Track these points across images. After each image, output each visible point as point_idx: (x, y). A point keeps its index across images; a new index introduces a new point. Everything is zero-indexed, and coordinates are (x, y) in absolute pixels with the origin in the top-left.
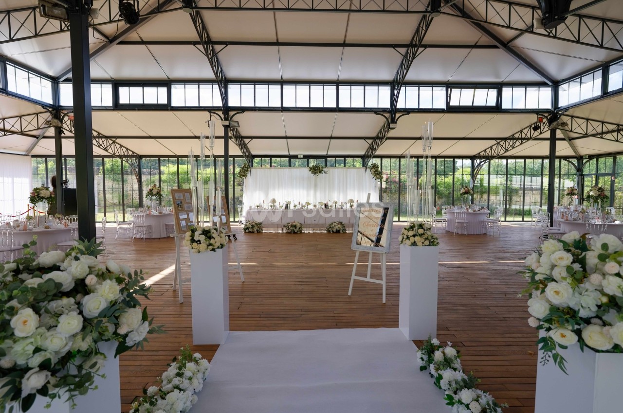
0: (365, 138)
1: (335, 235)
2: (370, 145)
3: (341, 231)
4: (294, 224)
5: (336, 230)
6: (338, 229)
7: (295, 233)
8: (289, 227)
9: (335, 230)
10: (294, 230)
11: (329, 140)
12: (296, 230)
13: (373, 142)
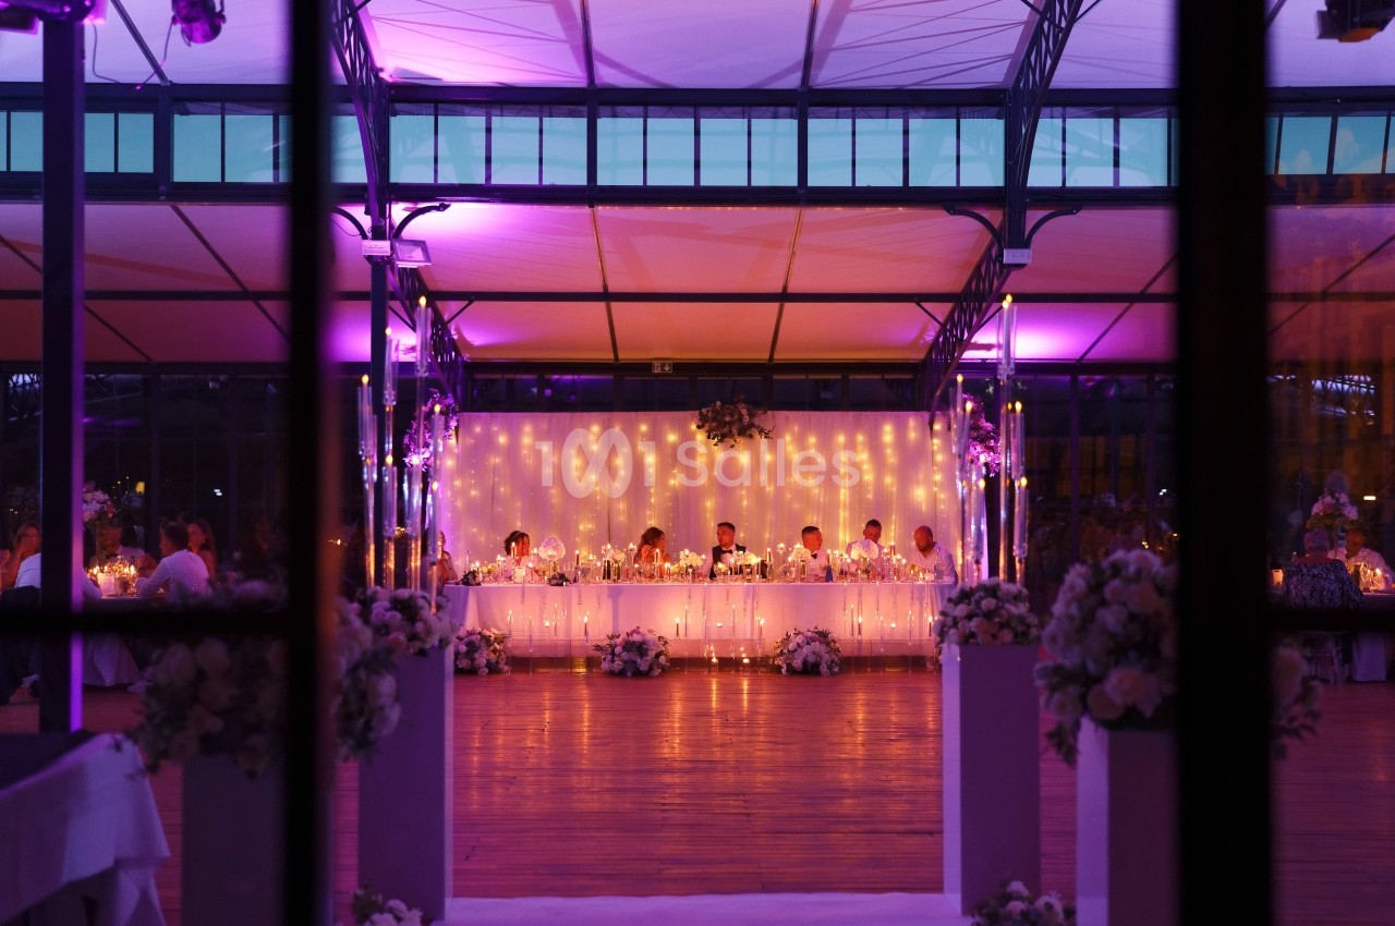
0: (918, 298)
1: (798, 680)
2: (943, 325)
3: (824, 669)
4: (636, 637)
5: (805, 663)
6: (811, 659)
7: (638, 674)
8: (618, 650)
9: (797, 663)
10: (635, 662)
11: (775, 306)
12: (643, 665)
13: (952, 313)
